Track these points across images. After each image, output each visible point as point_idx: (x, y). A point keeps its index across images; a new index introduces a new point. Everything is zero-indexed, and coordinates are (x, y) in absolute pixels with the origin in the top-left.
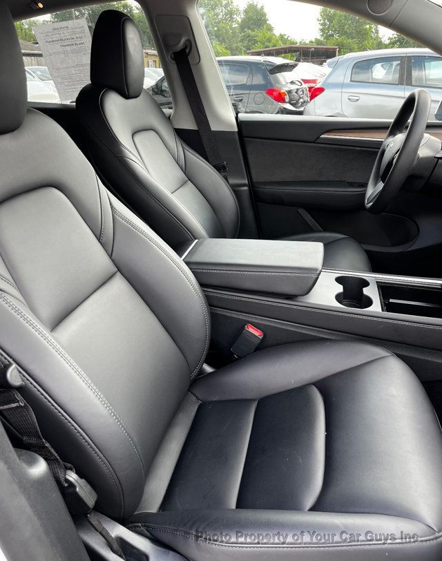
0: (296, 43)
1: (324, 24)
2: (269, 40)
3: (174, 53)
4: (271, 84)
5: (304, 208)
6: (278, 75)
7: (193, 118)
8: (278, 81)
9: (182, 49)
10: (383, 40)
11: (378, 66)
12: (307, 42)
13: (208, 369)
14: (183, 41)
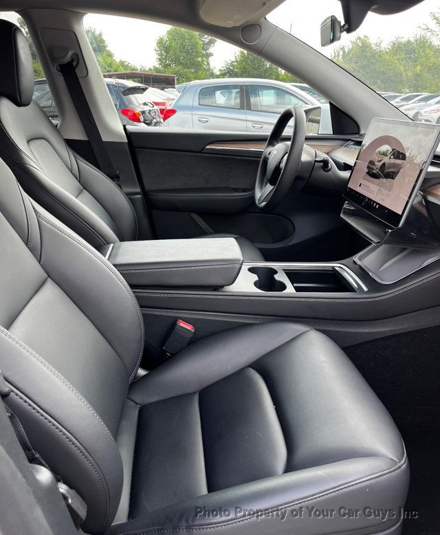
0: (137, 70)
1: (161, 55)
2: (110, 66)
3: (60, 65)
4: (125, 105)
5: (196, 213)
6: (130, 96)
7: (83, 129)
8: (131, 102)
9: (69, 62)
10: (214, 72)
11: (218, 93)
12: (147, 69)
13: (142, 372)
14: (70, 54)
